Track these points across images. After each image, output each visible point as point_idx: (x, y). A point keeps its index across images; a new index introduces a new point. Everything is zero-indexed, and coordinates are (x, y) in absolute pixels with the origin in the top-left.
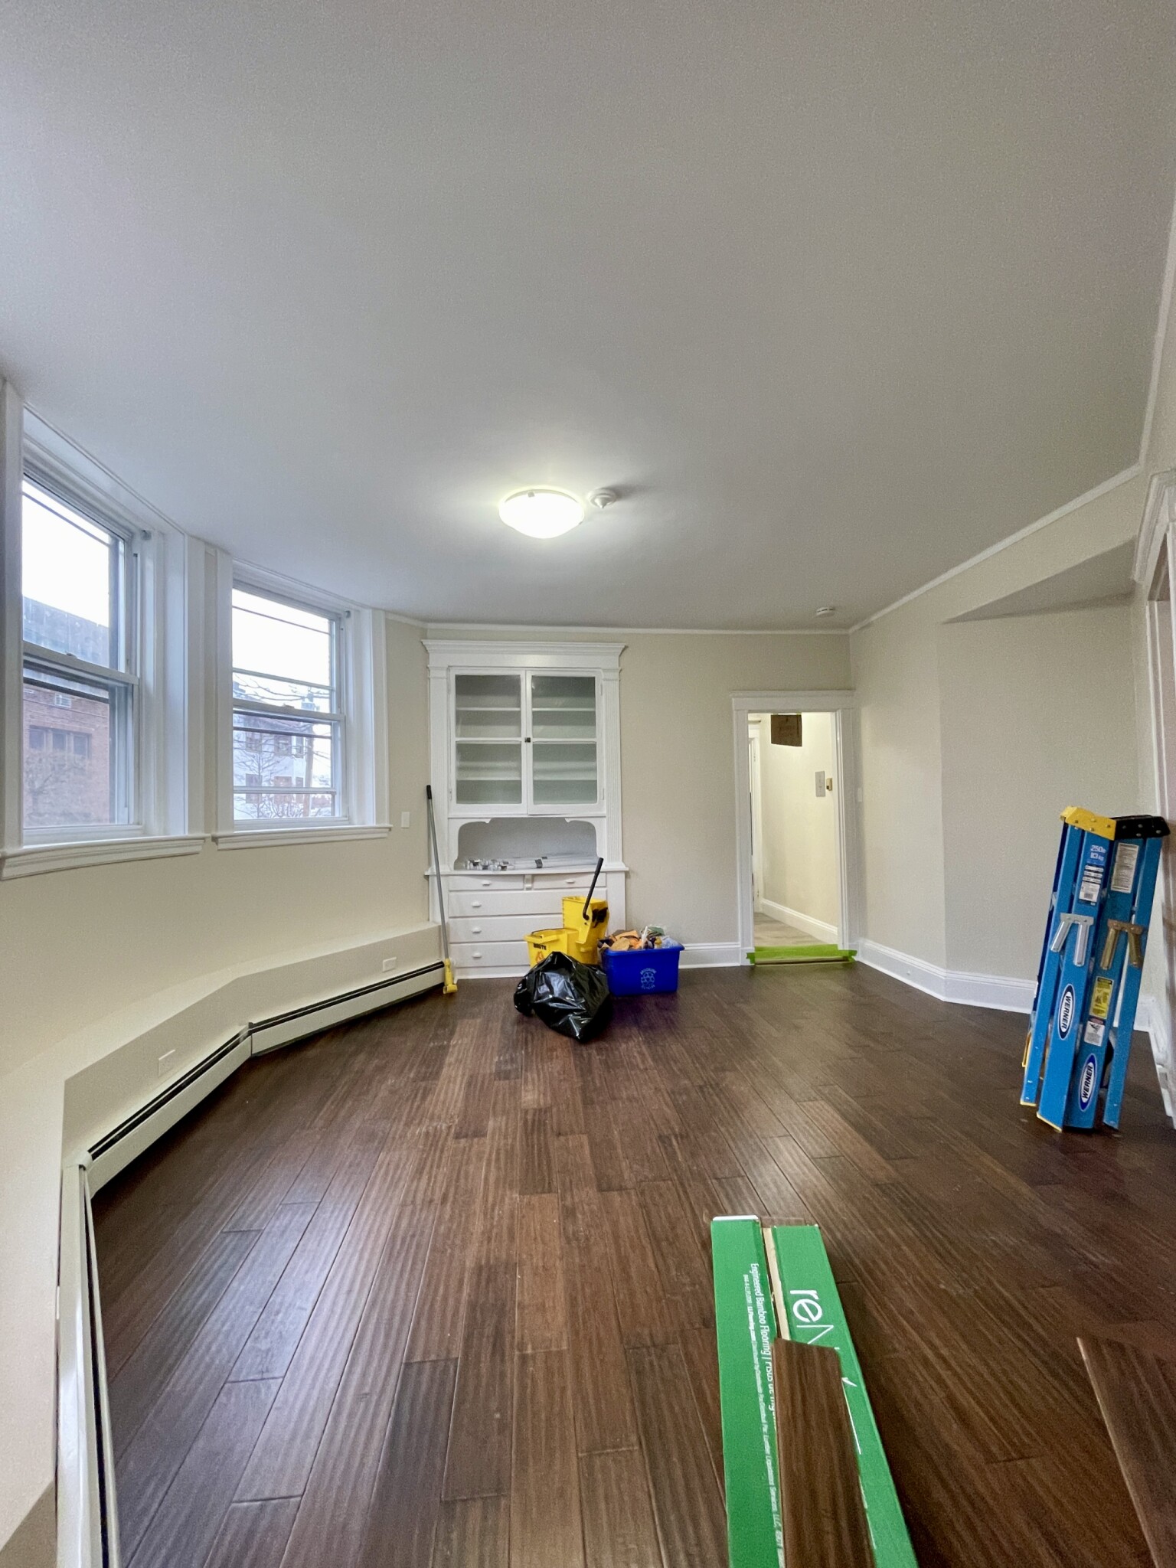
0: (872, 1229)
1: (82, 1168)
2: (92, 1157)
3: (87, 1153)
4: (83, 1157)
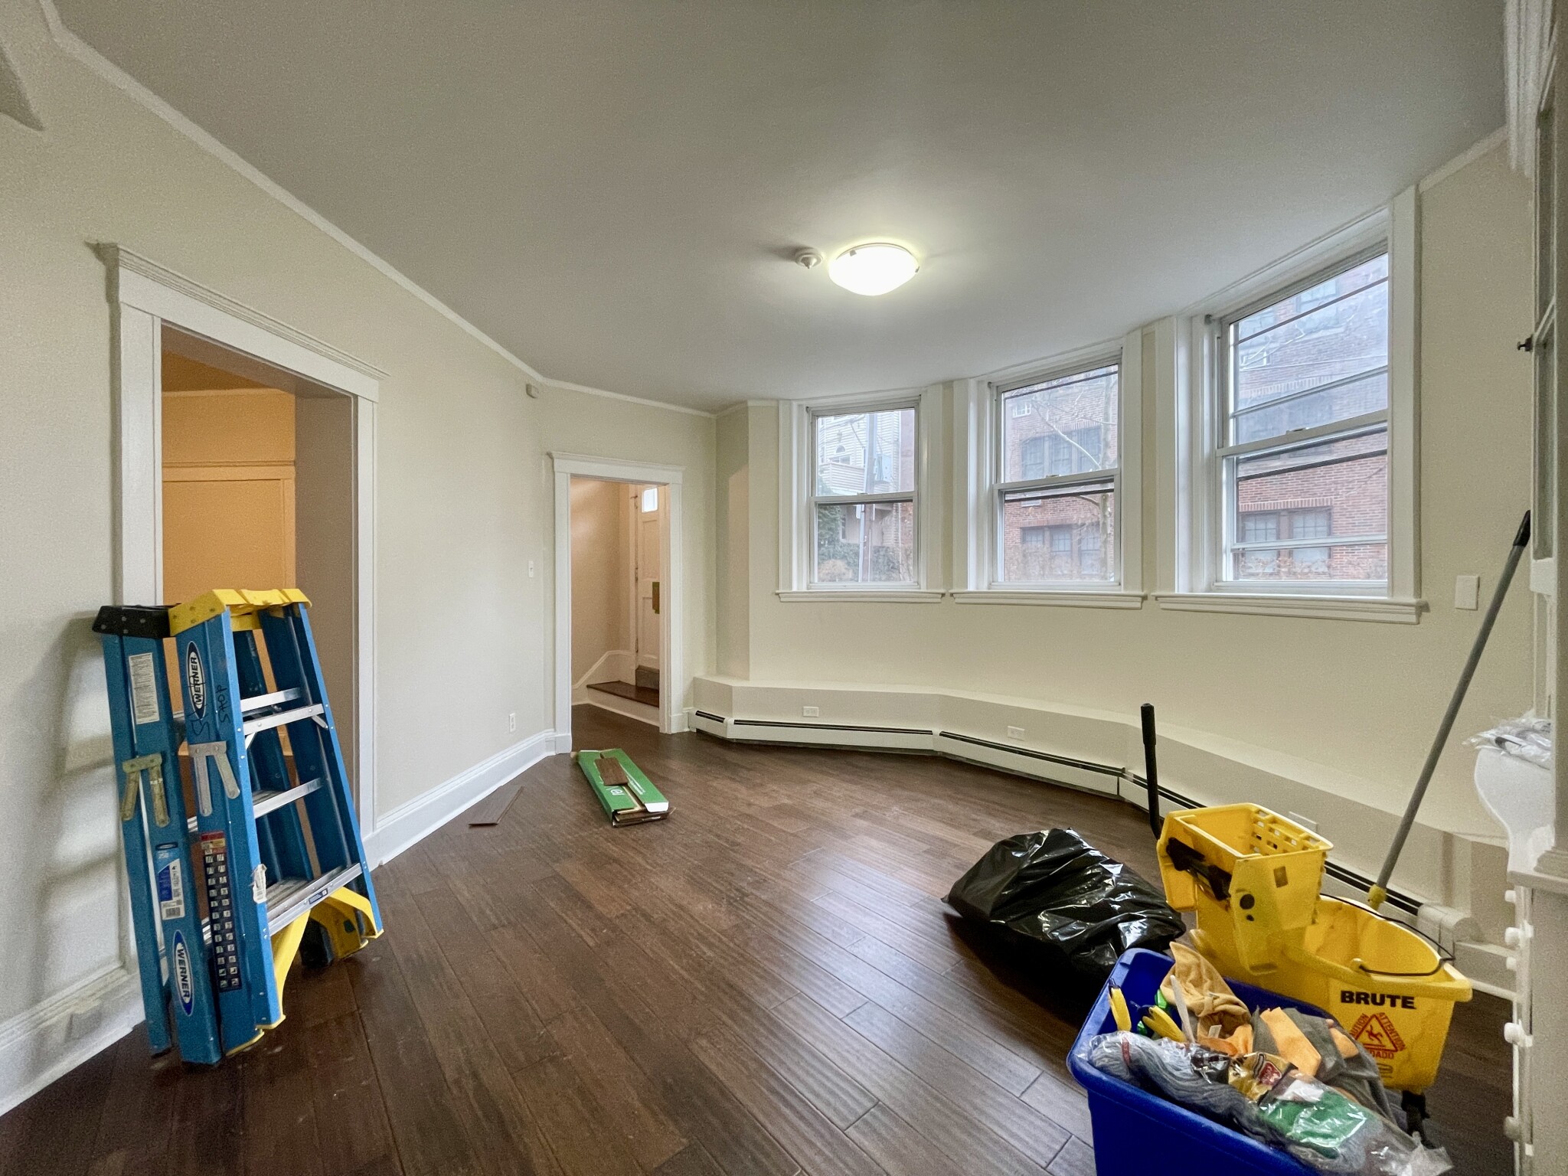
1: (930, 733)
2: (941, 735)
3: (939, 731)
4: (937, 731)
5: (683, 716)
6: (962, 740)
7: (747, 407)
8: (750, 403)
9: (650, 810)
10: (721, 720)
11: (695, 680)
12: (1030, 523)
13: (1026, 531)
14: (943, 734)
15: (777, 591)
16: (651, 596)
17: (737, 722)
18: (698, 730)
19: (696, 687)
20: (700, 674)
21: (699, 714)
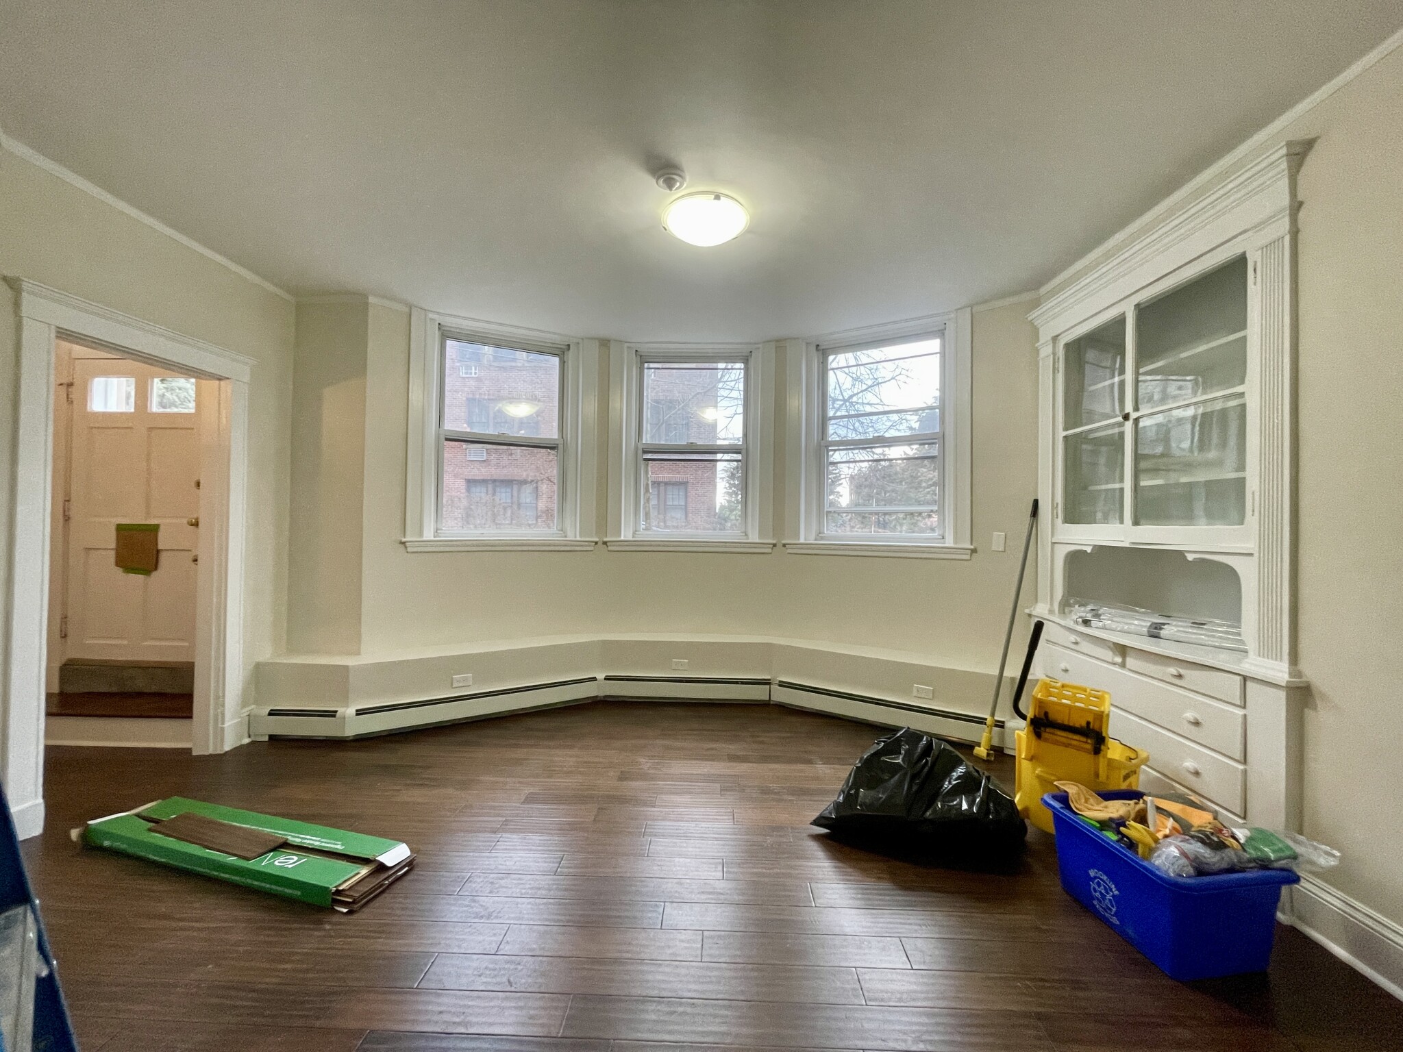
0: (307, 954)
1: (594, 679)
2: (605, 679)
3: (603, 676)
4: (601, 676)
5: (241, 722)
6: (628, 680)
7: (367, 304)
8: (372, 300)
9: (389, 864)
10: (333, 714)
11: (258, 666)
12: (474, 475)
13: (471, 482)
14: (607, 679)
15: (404, 540)
16: (113, 545)
17: (359, 712)
18: (271, 737)
19: (260, 676)
20: (266, 654)
21: (272, 713)
